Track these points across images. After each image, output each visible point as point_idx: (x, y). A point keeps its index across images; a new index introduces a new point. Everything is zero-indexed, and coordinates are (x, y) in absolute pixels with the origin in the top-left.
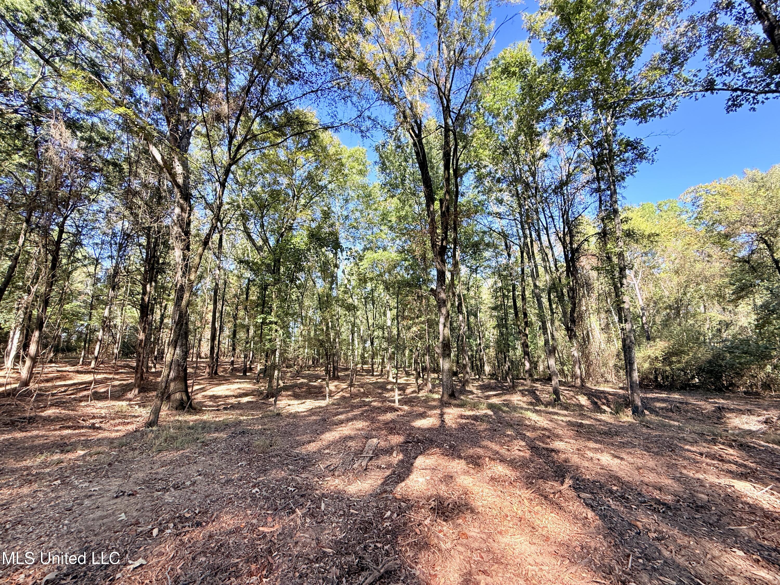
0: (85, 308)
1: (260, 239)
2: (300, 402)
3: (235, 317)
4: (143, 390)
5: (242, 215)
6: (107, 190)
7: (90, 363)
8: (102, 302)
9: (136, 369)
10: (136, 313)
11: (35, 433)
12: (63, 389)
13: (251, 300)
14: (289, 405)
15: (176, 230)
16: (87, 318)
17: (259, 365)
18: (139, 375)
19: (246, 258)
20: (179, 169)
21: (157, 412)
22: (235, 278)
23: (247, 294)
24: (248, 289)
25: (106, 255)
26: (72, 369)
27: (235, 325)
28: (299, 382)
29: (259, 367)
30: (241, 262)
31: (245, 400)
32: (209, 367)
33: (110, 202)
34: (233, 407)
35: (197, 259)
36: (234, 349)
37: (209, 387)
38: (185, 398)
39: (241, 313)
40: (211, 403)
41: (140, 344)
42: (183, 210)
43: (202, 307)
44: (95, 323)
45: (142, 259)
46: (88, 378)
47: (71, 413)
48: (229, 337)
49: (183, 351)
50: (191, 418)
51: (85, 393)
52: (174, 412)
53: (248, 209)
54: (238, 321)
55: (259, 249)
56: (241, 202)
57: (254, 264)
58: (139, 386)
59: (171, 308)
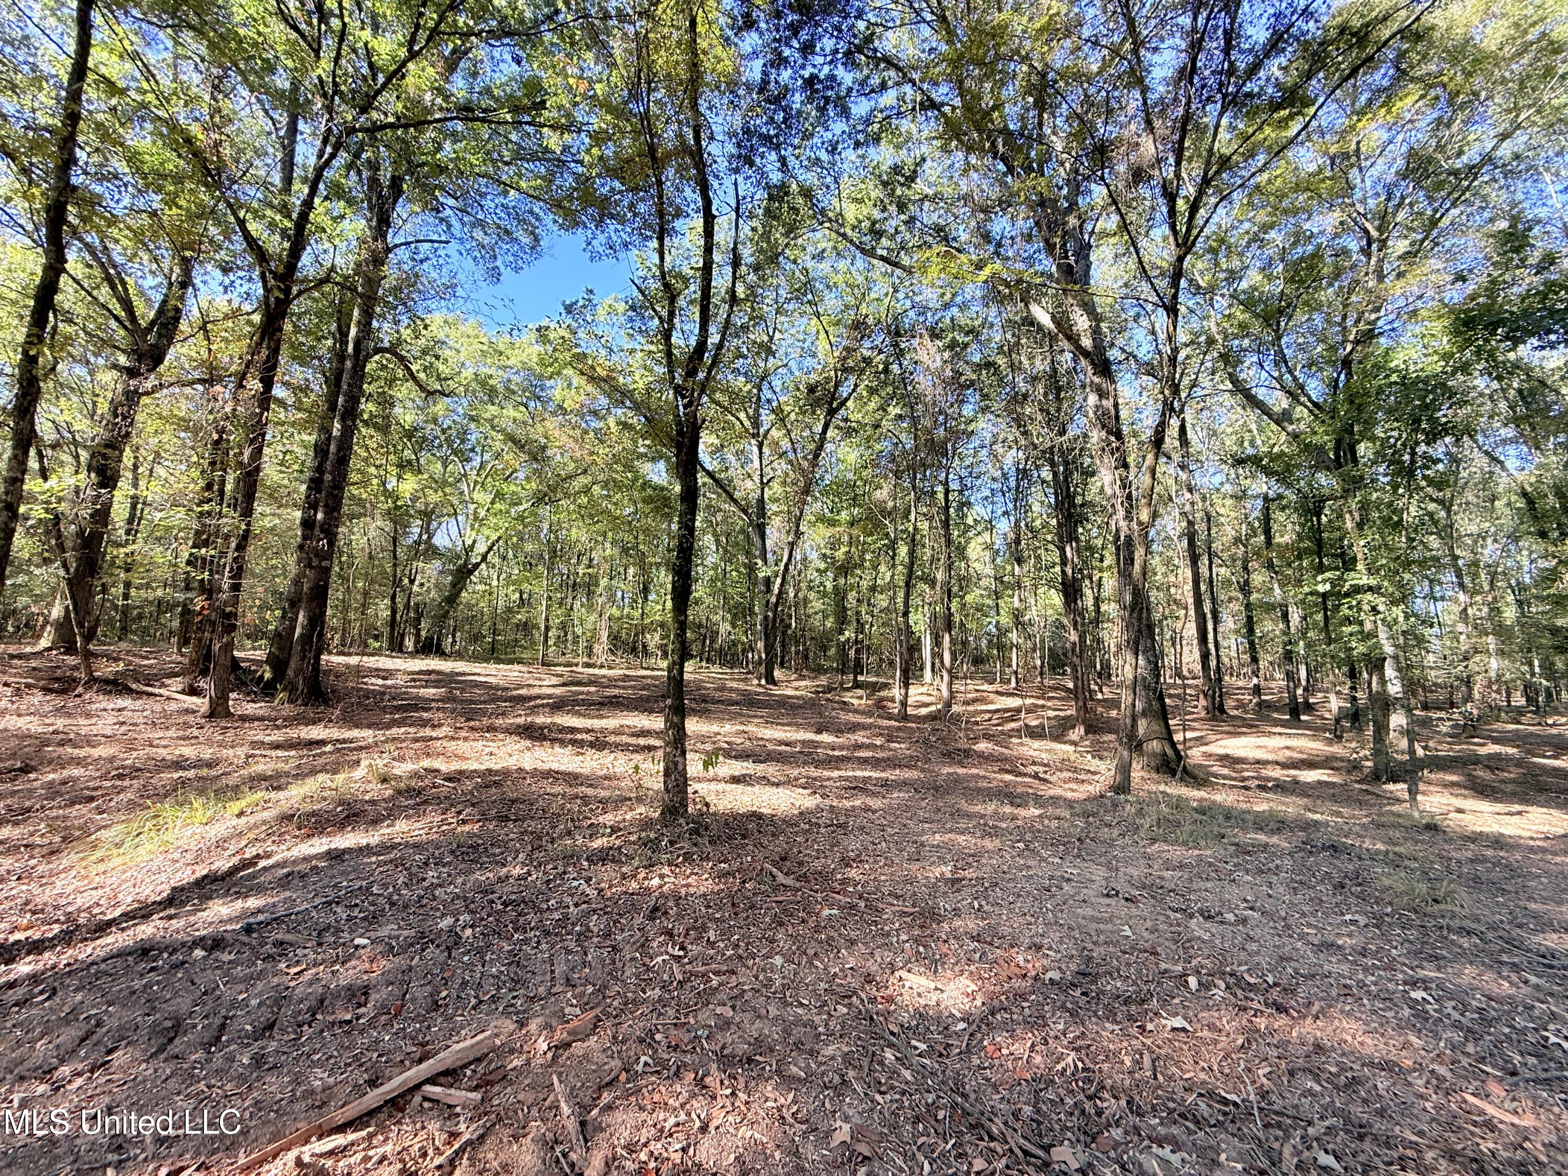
0: (989, 596)
1: (1279, 394)
2: (1500, 807)
3: (1245, 589)
4: (1092, 729)
5: (1224, 357)
6: (984, 410)
7: (1009, 681)
8: (1007, 586)
9: (1074, 693)
10: (1056, 599)
11: (975, 771)
12: (987, 716)
13: (1279, 545)
14: (1460, 811)
15: (1096, 436)
16: (993, 613)
17: (1332, 697)
18: (1081, 703)
19: (1250, 451)
20: (1081, 322)
21: (1125, 770)
22: (1229, 502)
23: (1267, 532)
24: (1267, 519)
25: (1000, 512)
26: (990, 688)
27: (1248, 606)
28: (1483, 751)
29: (1335, 703)
30: (1239, 462)
31: (1310, 776)
32: (1205, 695)
33: (991, 428)
34: (1280, 787)
35: (1147, 480)
36: (1255, 660)
37: (1213, 738)
38: (1169, 751)
39: (1258, 578)
40: (1225, 771)
41: (1073, 651)
42: (1102, 394)
43: (1165, 575)
44: (1005, 620)
45: (1050, 506)
46: (1015, 702)
47: (1006, 751)
48: (1237, 632)
49: (1149, 662)
50: (1194, 794)
51: (1013, 725)
52: (1155, 775)
53: (1236, 337)
54: (1254, 596)
55: (1282, 419)
56: (1214, 329)
57: (1273, 458)
58: (1084, 723)
59: (1110, 583)
